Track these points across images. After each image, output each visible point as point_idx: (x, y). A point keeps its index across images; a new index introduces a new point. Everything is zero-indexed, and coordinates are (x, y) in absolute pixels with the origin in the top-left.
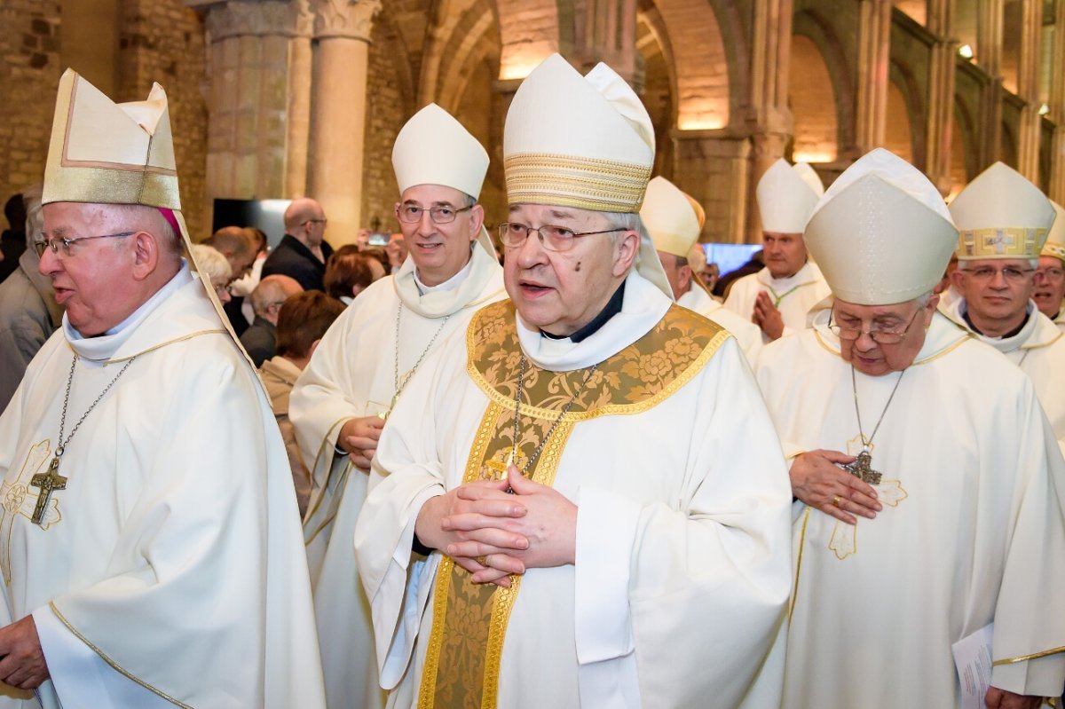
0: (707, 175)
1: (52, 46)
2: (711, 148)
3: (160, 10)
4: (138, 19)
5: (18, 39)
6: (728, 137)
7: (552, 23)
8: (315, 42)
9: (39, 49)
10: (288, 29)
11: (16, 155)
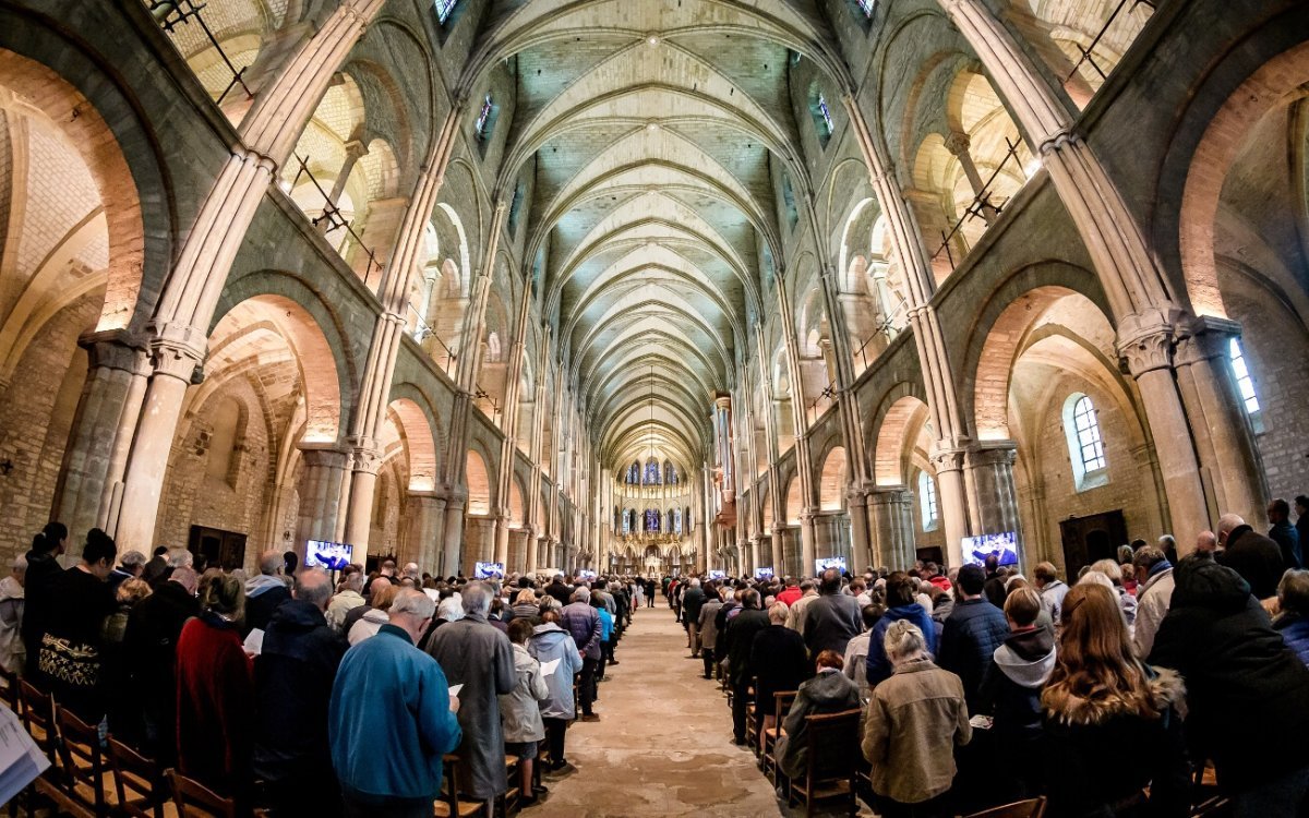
0: (480, 534)
1: (207, 446)
2: (482, 523)
3: (253, 435)
4: (244, 438)
5: (194, 441)
6: (489, 519)
7: (433, 470)
8: (354, 473)
9: (201, 447)
10: (342, 466)
11: (184, 496)
